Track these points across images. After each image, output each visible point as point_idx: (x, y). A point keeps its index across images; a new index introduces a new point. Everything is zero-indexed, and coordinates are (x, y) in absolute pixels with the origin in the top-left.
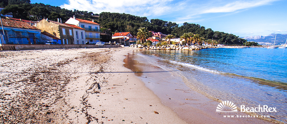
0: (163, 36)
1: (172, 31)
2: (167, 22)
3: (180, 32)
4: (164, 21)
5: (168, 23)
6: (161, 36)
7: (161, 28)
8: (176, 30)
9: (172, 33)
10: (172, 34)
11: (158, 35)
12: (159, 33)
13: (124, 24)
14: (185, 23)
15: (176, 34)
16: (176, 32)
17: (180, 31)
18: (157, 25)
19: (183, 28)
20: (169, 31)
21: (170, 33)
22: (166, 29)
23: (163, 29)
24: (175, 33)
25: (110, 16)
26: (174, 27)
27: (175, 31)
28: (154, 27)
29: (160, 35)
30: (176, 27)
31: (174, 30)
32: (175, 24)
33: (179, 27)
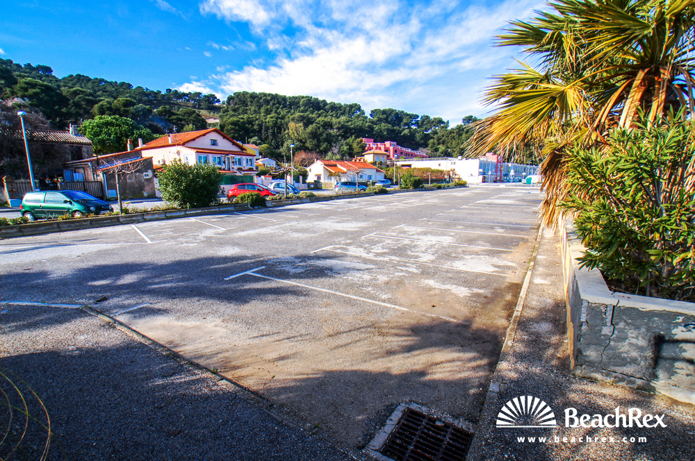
0: (402, 153)
1: (431, 141)
2: (417, 116)
3: (454, 143)
4: (408, 115)
5: (419, 119)
6: (395, 151)
7: (399, 130)
8: (443, 136)
9: (430, 146)
10: (432, 147)
11: (387, 150)
12: (388, 144)
13: (286, 120)
14: (468, 117)
15: (442, 148)
16: (443, 143)
17: (453, 138)
18: (389, 123)
19: (463, 129)
20: (421, 139)
21: (425, 145)
22: (413, 134)
23: (405, 134)
24: (439, 144)
25: (251, 102)
26: (437, 128)
27: (440, 140)
28: (376, 128)
29: (391, 148)
30: (443, 127)
31: (435, 136)
32: (440, 121)
33: (449, 128)
